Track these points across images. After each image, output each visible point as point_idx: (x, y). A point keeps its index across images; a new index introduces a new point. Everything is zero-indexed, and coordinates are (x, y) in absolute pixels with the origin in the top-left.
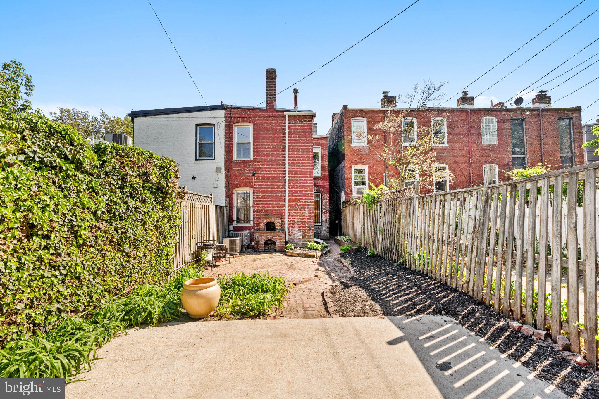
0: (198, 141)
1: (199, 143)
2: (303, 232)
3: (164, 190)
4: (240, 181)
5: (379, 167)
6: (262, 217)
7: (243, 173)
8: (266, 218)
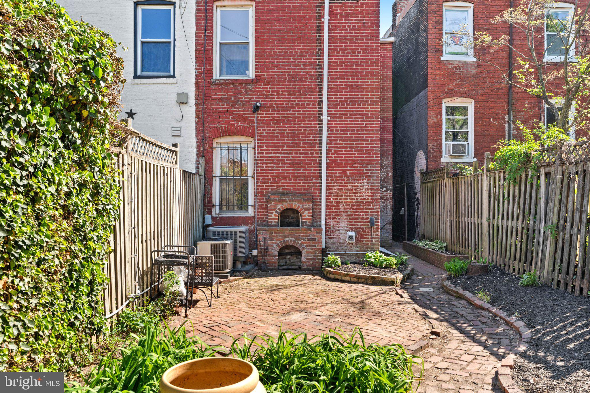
0: (140, 39)
1: (143, 43)
2: (357, 230)
3: (85, 113)
4: (227, 122)
5: (497, 103)
6: (272, 197)
7: (233, 105)
8: (281, 201)
